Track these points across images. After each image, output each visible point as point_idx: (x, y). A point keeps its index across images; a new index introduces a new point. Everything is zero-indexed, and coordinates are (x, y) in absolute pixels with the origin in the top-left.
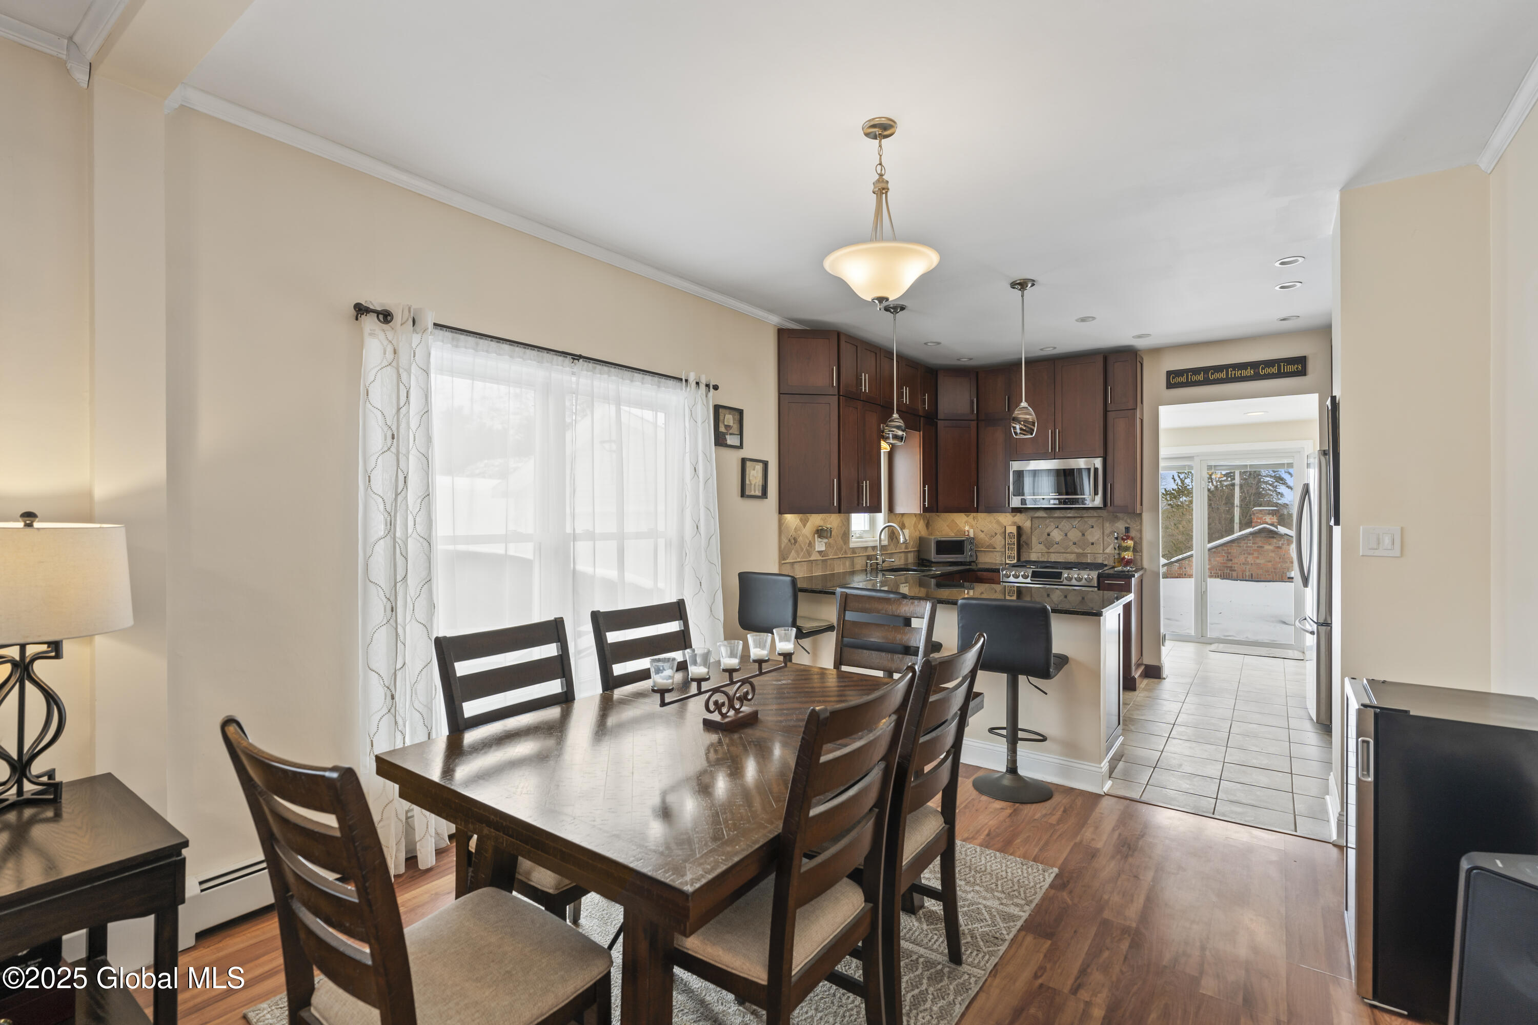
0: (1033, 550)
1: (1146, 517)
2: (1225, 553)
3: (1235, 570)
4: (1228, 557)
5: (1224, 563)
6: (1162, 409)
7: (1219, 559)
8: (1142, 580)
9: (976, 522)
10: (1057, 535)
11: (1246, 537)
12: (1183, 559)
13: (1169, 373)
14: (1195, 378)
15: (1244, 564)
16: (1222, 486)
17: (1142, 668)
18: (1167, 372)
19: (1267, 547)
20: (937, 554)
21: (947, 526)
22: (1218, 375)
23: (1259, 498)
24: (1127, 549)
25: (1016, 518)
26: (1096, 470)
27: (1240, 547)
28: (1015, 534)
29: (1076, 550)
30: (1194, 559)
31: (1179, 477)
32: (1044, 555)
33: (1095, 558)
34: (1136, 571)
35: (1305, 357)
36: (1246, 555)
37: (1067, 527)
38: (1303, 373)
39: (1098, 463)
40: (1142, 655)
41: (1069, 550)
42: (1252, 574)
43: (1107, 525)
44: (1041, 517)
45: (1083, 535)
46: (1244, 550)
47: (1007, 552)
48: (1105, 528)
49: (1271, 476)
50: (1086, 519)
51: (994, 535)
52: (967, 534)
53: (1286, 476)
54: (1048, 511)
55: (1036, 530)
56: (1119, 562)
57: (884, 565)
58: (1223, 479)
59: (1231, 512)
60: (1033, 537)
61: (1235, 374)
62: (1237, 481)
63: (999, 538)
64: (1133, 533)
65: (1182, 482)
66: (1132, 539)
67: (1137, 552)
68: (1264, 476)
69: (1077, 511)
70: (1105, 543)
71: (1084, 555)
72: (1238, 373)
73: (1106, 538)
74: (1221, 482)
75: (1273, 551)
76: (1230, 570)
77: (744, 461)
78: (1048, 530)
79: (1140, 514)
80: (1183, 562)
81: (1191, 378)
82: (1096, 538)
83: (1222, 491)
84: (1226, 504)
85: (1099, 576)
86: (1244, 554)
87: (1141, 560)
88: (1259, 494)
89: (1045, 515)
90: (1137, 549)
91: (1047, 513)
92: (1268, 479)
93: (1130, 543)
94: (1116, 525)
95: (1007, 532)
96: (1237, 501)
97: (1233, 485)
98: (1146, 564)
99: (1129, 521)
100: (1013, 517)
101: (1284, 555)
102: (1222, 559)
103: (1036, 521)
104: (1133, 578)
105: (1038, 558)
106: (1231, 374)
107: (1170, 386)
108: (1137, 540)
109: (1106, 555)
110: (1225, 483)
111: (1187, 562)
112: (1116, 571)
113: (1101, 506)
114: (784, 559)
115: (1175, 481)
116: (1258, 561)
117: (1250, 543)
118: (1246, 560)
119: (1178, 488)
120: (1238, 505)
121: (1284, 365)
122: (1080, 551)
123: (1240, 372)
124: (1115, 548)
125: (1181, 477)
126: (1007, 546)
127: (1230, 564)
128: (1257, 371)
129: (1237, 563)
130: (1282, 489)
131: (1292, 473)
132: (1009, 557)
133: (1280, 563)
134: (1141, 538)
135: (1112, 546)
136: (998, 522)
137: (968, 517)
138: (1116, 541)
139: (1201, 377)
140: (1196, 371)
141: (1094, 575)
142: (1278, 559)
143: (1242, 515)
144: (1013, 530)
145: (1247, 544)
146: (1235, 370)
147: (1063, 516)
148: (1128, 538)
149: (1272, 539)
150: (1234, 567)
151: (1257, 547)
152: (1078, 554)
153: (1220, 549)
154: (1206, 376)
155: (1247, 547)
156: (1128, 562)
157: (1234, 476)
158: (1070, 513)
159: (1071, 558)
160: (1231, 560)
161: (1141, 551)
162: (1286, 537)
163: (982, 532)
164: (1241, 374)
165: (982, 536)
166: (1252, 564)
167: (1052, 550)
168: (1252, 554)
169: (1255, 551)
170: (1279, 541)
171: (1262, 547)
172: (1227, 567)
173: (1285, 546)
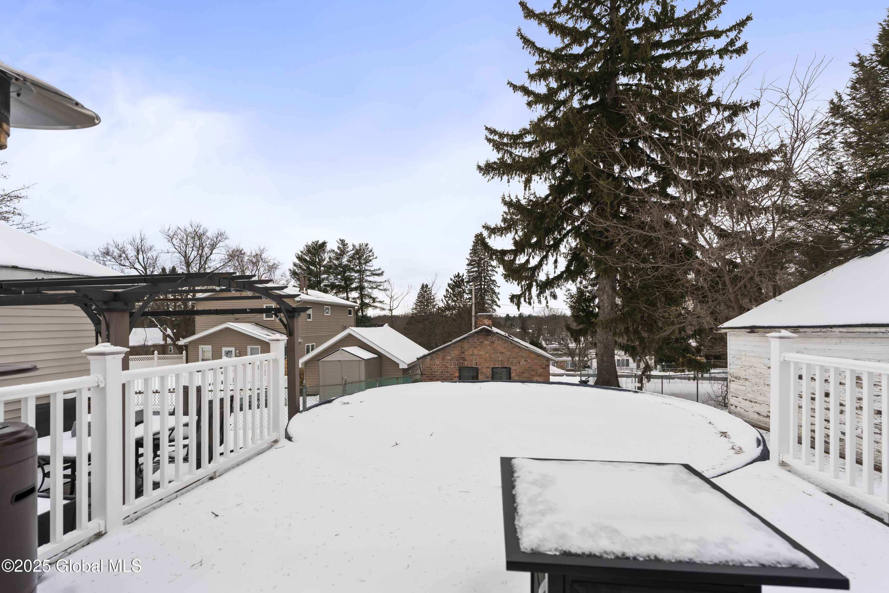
2: (460, 347)
3: (466, 360)
4: (462, 350)
5: (460, 355)
11: (473, 335)
15: (472, 355)
19: (486, 342)
27: (469, 342)
42: (476, 363)
46: (472, 345)
49: (489, 300)
53: (497, 300)
65: (447, 302)
68: (486, 300)
75: (489, 345)
76: (463, 360)
80: (433, 355)
86: (472, 348)
101: (496, 348)
102: (458, 352)
116: (480, 353)
117: (476, 340)
118: (473, 353)
127: (463, 356)
129: (467, 355)
130: (495, 307)
133: (493, 353)
142: (492, 351)
145: (474, 340)
149: (488, 337)
150: (466, 358)
151: (480, 342)
153: (456, 344)
155: (474, 342)
160: (464, 353)
162: (496, 334)
166: (476, 355)
168: (477, 348)
169: (478, 345)
170: (493, 337)
171: (482, 342)
172: (461, 358)
173: (496, 342)
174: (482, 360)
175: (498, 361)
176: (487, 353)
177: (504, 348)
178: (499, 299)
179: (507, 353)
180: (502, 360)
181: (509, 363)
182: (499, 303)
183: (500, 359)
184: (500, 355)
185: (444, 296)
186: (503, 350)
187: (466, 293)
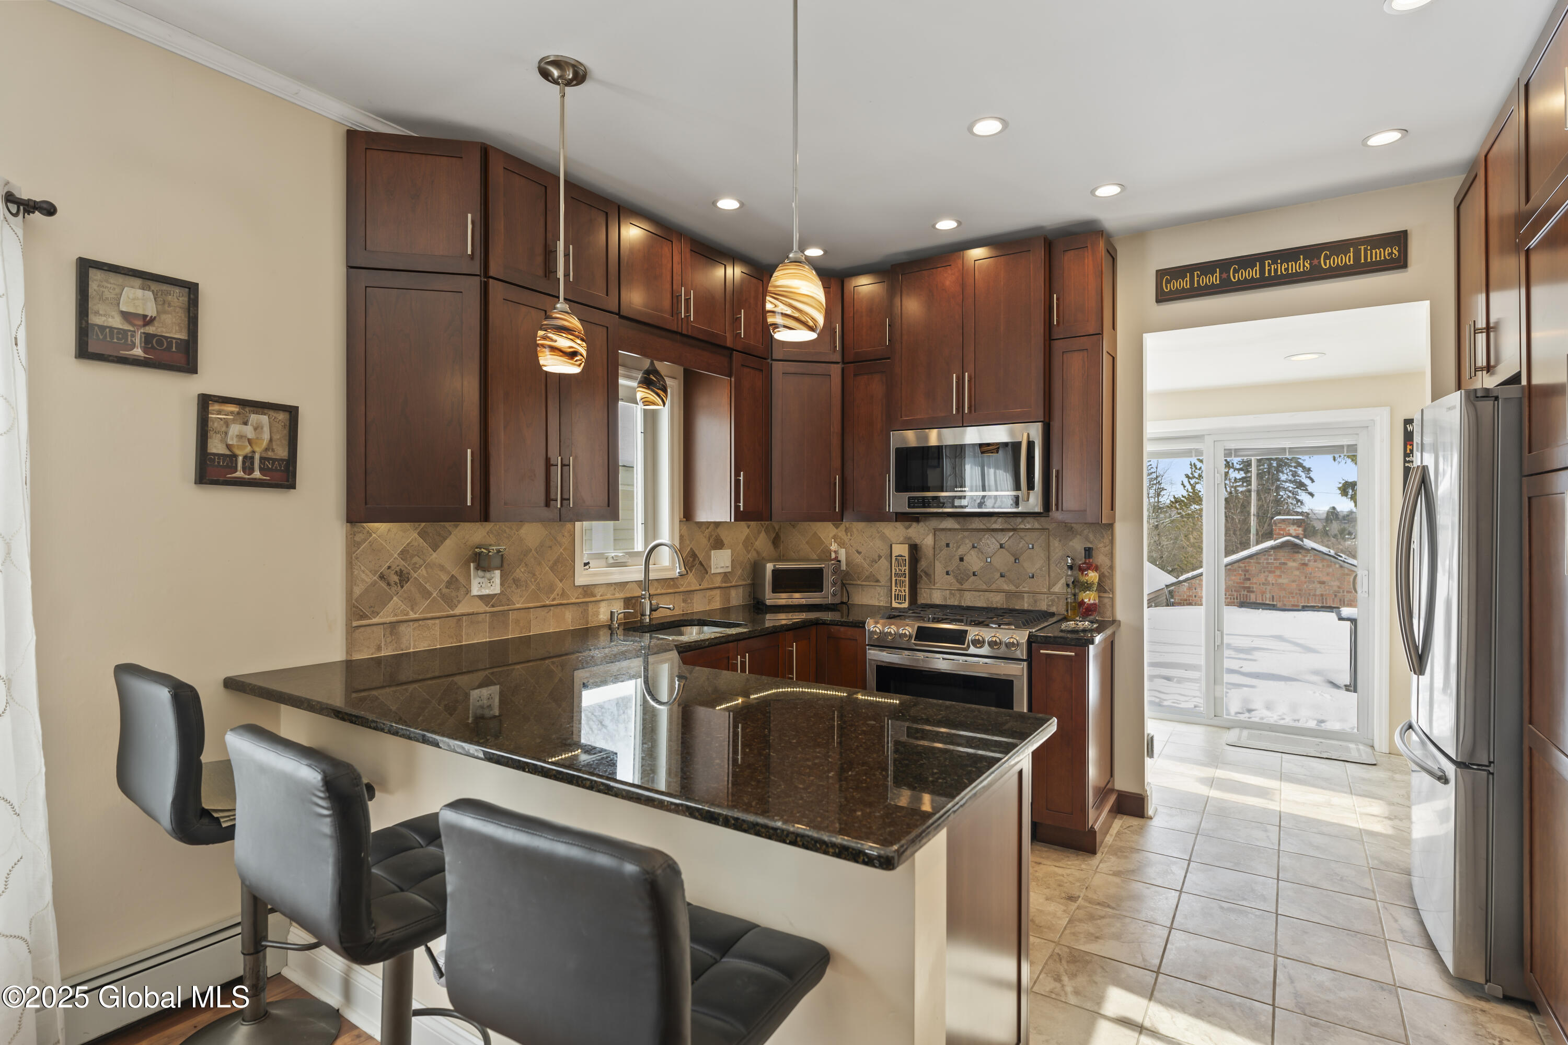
0: (937, 586)
1: (1121, 530)
2: (1242, 571)
3: (1253, 592)
4: (1245, 575)
5: (1241, 583)
6: (1151, 341)
7: (1237, 578)
8: (1112, 643)
9: (849, 537)
10: (974, 562)
11: (1266, 551)
12: (1194, 578)
13: (1160, 274)
14: (1206, 280)
15: (1264, 584)
16: (1236, 491)
17: (1112, 799)
18: (1157, 271)
19: (1291, 564)
20: (773, 592)
21: (807, 543)
22: (1245, 274)
23: (1278, 505)
24: (1087, 587)
25: (910, 530)
26: (1031, 445)
27: (1259, 563)
28: (907, 558)
29: (1006, 587)
30: (1204, 577)
31: (1189, 482)
32: (954, 595)
33: (1036, 601)
34: (1099, 630)
35: (1405, 233)
36: (1266, 573)
37: (992, 547)
38: (1400, 263)
39: (1035, 431)
40: (1112, 775)
41: (994, 587)
42: (1273, 597)
43: (1055, 543)
44: (950, 530)
45: (1016, 559)
46: (1264, 568)
47: (894, 588)
48: (1052, 548)
49: (1290, 481)
50: (1022, 534)
51: (877, 558)
52: (833, 556)
53: (1307, 482)
54: (961, 519)
55: (941, 550)
56: (1073, 609)
57: (656, 615)
58: (1238, 484)
59: (1246, 521)
60: (937, 563)
61: (1276, 271)
62: (1254, 486)
63: (884, 563)
64: (1100, 558)
65: (1193, 487)
66: (1096, 569)
67: (1105, 591)
68: (1283, 481)
69: (1008, 519)
70: (1052, 575)
71: (1018, 595)
72: (1282, 268)
73: (1053, 567)
74: (1235, 487)
75: (1298, 569)
76: (1248, 592)
77: (205, 401)
78: (961, 552)
79: (1111, 526)
80: (1193, 581)
81: (1198, 281)
82: (1038, 566)
83: (1237, 497)
84: (1242, 512)
85: (1031, 640)
86: (1264, 572)
87: (1113, 606)
88: (1278, 502)
89: (957, 526)
90: (1104, 587)
91: (959, 523)
92: (1288, 484)
93: (1093, 576)
94: (1071, 543)
95: (894, 555)
96: (1253, 509)
97: (1250, 491)
98: (1120, 614)
99: (1091, 536)
100: (907, 528)
101: (1311, 574)
102: (1239, 577)
103: (943, 538)
104: (1091, 647)
105: (945, 599)
106: (1270, 271)
107: (1162, 297)
108: (1105, 570)
109: (1053, 596)
110: (1240, 489)
111: (1198, 581)
112: (1062, 631)
113: (1038, 509)
114: (363, 616)
115: (1184, 487)
116: (1280, 581)
117: (1271, 559)
118: (1266, 580)
119: (1189, 495)
120: (1255, 513)
121: (1366, 250)
122: (1012, 588)
123: (1285, 265)
124: (1068, 585)
125: (1192, 483)
126: (894, 579)
127: (1247, 584)
128: (1315, 262)
129: (1256, 583)
130: (1303, 496)
131: (1314, 478)
132: (897, 597)
133: (1306, 583)
134: (1112, 568)
135: (1063, 581)
136: (883, 537)
137: (837, 528)
138: (1070, 572)
139: (1215, 279)
140: (1207, 268)
141: (1021, 636)
142: (1303, 579)
143: (1259, 526)
144: (901, 550)
145: (1268, 559)
146: (1277, 264)
147: (984, 527)
148: (1090, 567)
149: (1297, 555)
150: (1253, 587)
151: (1280, 564)
152: (1009, 595)
153: (1236, 565)
154: (1224, 276)
155: (1268, 563)
156: (1087, 611)
157: (1250, 481)
158: (995, 522)
159: (997, 600)
160: (1249, 579)
161: (1112, 590)
162: (1313, 552)
163: (859, 553)
164: (1286, 269)
165: (858, 559)
166: (1273, 584)
167: (966, 586)
168: (1274, 572)
169: (1276, 568)
170: (1305, 556)
171: (1285, 564)
172: (1245, 588)
173: (1311, 563)
174: (1282, 594)
175: (1315, 595)
176: (1294, 581)
177: (1328, 574)
178: (1313, 481)
179: (1332, 583)
180: (1322, 595)
181: (1337, 600)
182: (1311, 487)
183: (1318, 592)
184: (1318, 586)
185: (1187, 476)
186: (1325, 579)
187: (1235, 469)
